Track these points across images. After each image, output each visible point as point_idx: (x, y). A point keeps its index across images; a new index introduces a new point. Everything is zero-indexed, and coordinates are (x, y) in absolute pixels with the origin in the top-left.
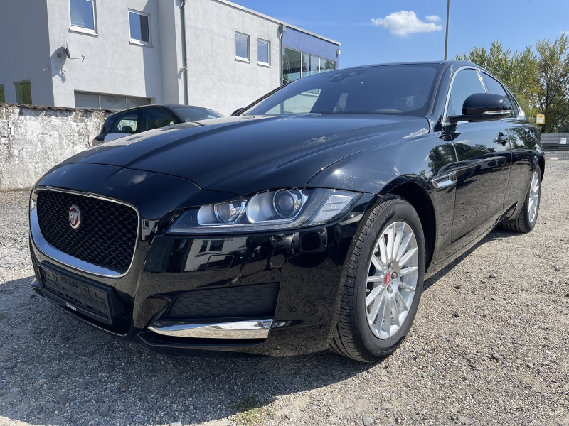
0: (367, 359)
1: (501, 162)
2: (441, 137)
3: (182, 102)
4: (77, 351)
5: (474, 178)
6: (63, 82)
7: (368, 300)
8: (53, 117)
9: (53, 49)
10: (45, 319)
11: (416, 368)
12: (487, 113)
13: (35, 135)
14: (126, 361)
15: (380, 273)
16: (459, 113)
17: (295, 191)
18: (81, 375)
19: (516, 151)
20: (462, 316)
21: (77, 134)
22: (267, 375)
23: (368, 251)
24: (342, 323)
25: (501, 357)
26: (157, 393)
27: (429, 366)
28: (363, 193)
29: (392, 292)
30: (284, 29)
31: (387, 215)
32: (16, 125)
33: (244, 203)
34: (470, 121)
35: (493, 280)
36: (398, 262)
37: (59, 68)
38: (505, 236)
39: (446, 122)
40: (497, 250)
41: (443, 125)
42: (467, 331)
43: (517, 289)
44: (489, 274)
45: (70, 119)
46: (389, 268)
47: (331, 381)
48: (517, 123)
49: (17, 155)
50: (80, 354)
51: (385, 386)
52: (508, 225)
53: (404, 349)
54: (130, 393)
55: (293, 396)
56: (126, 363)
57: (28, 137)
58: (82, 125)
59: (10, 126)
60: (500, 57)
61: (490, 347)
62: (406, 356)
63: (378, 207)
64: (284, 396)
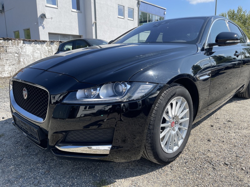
0: (161, 163)
1: (239, 64)
2: (205, 54)
3: (94, 37)
4: (30, 153)
5: (225, 71)
6: (44, 29)
7: (161, 135)
8: (37, 44)
9: (39, 15)
10: (20, 137)
11: (185, 168)
12: (228, 42)
13: (30, 52)
14: (51, 158)
15: (169, 122)
16: (214, 42)
17: (123, 83)
18: (30, 165)
19: (245, 59)
20: (212, 141)
21: (48, 52)
22: (113, 169)
23: (161, 112)
24: (148, 147)
25: (229, 164)
26: (61, 176)
27: (192, 167)
28: (158, 84)
29: (175, 130)
30: (140, 3)
31: (172, 94)
32: (21, 48)
33: (98, 89)
34: (219, 46)
35: (230, 122)
36: (178, 116)
37: (42, 23)
38: (238, 100)
39: (207, 46)
40: (234, 107)
41: (205, 48)
42: (214, 149)
43: (241, 128)
44: (229, 120)
45: (44, 45)
46: (173, 119)
47: (143, 173)
48: (247, 46)
49: (22, 61)
50: (31, 155)
51: (169, 177)
52: (240, 95)
53: (181, 158)
54: (49, 175)
55: (124, 180)
56: (50, 160)
57: (27, 54)
58: (50, 48)
59: (19, 49)
60: (242, 14)
61: (224, 158)
62: (181, 161)
63: (167, 90)
64: (120, 180)
